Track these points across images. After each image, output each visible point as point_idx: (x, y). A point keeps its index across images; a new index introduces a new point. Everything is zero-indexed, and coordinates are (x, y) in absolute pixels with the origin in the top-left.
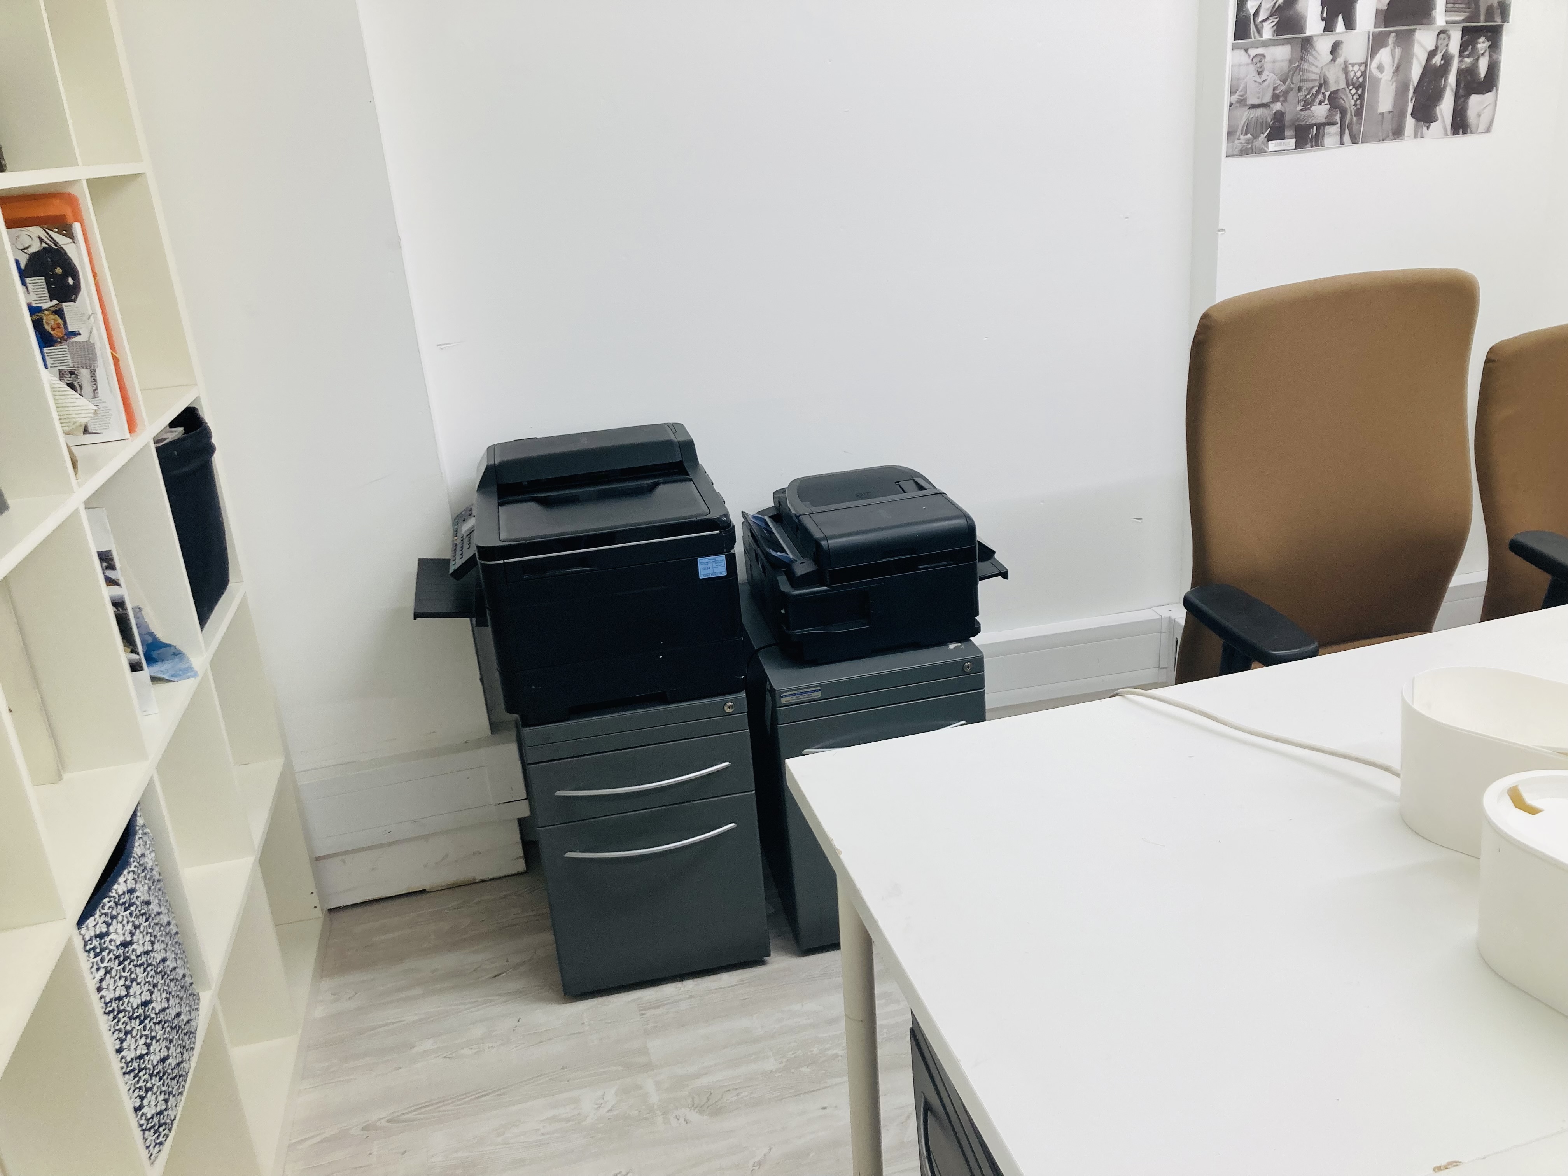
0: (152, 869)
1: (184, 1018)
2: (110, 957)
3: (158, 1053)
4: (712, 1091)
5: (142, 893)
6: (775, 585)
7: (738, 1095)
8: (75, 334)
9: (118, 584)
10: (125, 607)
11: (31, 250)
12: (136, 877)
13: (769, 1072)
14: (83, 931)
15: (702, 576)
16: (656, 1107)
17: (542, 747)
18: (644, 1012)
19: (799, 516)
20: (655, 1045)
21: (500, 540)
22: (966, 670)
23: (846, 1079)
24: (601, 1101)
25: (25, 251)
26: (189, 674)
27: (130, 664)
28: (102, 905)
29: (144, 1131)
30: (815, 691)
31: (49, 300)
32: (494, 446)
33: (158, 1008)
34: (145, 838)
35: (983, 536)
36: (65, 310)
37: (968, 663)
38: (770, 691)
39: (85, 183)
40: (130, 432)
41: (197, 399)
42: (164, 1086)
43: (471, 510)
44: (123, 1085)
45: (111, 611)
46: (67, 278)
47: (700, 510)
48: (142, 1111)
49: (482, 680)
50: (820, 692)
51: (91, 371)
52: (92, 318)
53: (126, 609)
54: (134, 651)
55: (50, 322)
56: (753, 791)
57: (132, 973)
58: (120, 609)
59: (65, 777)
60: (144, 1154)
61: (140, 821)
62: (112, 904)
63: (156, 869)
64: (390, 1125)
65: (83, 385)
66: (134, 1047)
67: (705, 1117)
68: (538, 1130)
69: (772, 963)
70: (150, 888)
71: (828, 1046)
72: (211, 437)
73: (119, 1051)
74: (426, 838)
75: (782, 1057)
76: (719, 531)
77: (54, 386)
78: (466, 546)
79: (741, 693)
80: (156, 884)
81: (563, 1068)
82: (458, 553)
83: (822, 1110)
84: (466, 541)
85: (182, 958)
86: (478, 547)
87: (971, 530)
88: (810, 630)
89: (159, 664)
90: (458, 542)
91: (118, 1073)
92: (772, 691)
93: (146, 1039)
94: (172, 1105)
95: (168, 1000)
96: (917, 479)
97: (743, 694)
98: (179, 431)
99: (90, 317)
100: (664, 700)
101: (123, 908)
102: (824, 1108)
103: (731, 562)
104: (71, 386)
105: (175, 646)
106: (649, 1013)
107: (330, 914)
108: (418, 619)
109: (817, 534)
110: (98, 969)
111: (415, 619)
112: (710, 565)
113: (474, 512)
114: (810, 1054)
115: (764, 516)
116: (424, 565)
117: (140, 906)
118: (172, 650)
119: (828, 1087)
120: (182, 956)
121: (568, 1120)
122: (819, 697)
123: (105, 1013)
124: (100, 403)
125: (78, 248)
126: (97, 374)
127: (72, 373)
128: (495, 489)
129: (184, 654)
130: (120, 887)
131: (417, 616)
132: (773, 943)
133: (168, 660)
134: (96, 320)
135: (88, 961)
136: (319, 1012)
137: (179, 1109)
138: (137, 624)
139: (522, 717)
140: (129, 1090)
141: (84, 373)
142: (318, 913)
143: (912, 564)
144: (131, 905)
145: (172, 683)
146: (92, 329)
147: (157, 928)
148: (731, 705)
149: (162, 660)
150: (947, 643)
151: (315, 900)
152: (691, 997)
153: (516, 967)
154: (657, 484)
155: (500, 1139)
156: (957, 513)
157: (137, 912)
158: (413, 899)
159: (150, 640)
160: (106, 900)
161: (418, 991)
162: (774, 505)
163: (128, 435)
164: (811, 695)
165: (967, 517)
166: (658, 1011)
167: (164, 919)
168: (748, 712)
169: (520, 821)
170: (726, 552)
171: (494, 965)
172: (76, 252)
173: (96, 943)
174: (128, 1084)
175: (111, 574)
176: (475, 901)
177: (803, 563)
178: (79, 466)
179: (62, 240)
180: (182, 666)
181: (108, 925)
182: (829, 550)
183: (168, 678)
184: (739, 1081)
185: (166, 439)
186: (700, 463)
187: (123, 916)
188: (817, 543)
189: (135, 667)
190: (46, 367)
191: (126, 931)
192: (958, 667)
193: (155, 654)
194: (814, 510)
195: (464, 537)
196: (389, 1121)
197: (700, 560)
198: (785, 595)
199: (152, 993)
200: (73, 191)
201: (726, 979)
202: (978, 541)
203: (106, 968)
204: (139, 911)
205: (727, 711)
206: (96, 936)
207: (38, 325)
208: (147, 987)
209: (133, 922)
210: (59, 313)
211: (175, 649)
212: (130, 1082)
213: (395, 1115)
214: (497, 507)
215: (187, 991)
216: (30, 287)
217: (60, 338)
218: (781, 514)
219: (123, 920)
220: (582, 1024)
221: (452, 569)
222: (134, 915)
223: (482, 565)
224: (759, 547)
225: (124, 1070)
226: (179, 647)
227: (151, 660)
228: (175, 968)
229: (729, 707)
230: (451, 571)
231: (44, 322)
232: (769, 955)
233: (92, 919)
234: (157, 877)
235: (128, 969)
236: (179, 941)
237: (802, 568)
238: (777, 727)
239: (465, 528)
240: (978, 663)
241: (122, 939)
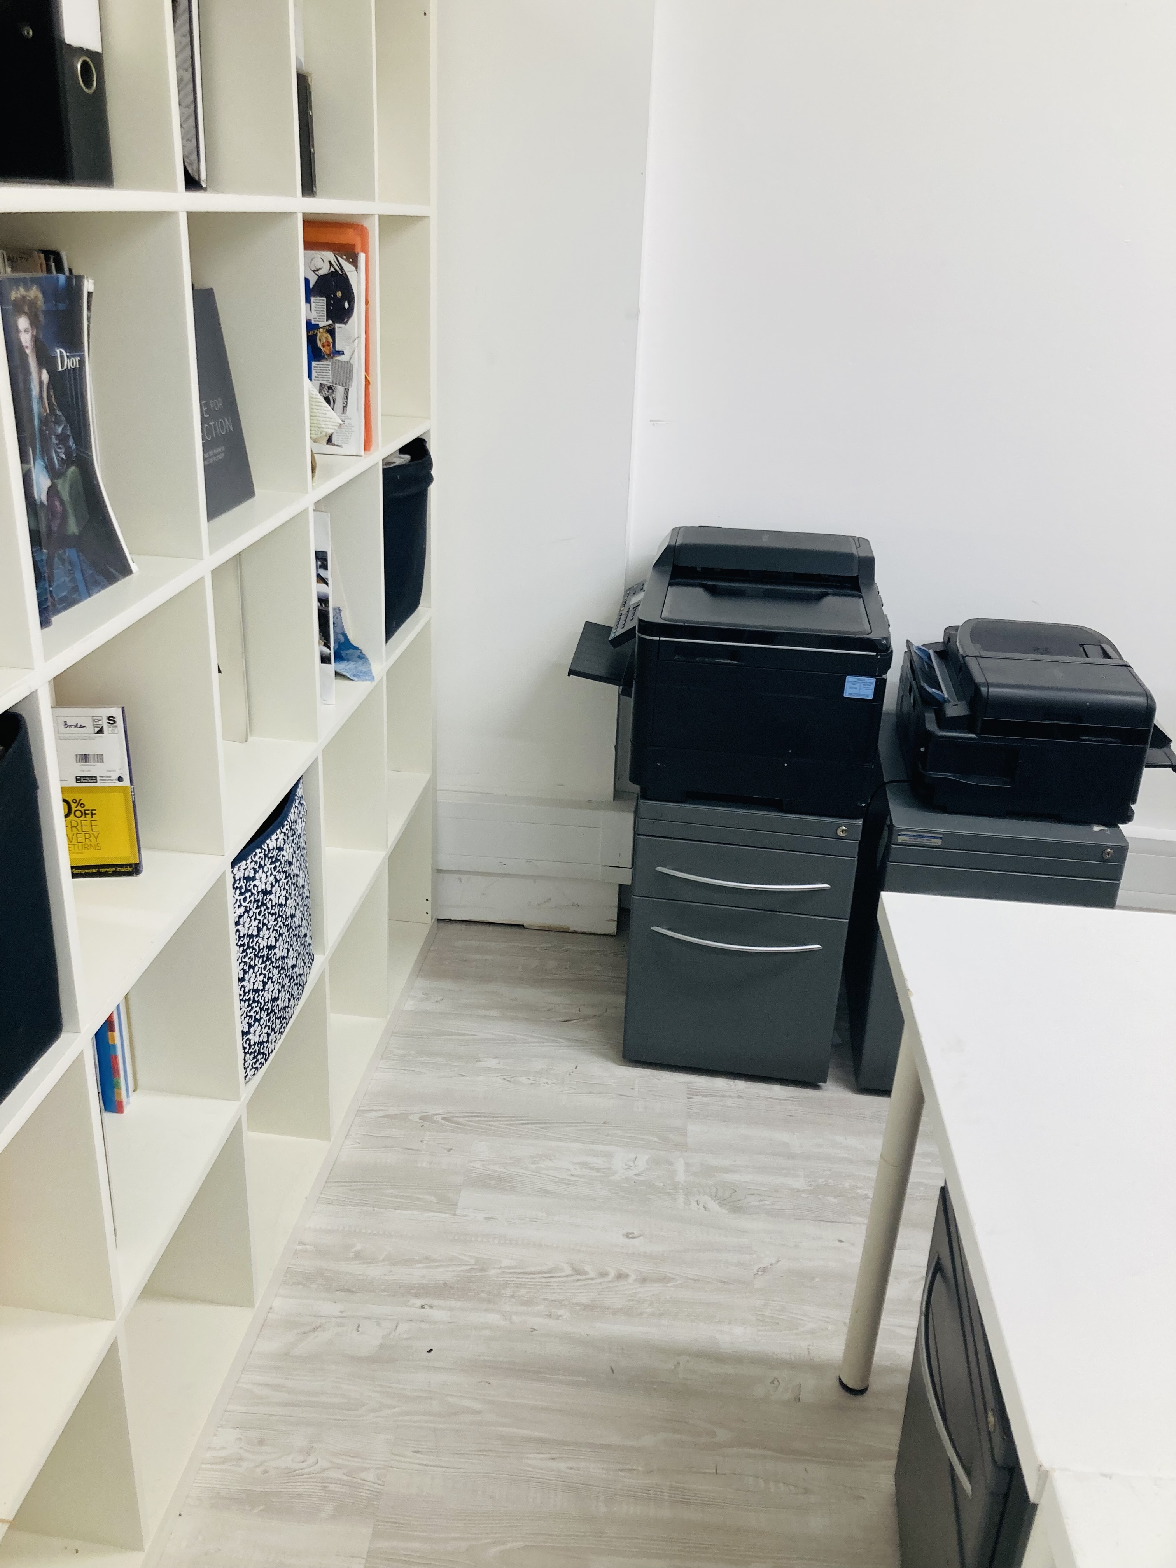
0: (300, 836)
1: (298, 970)
2: (251, 899)
3: (270, 993)
4: (736, 1190)
5: (287, 854)
6: (921, 721)
7: (760, 1201)
8: (341, 353)
9: (326, 583)
10: (327, 605)
11: (321, 273)
12: (286, 838)
13: (796, 1190)
14: (235, 871)
15: (847, 694)
16: (680, 1186)
17: (654, 822)
18: (691, 1096)
19: (965, 657)
20: (695, 1130)
21: (661, 617)
22: (1105, 858)
23: (866, 1221)
24: (632, 1164)
25: (317, 272)
26: (367, 678)
27: (321, 656)
28: (254, 853)
29: (245, 1053)
30: (935, 837)
31: (326, 320)
32: (678, 529)
33: (279, 954)
34: (301, 808)
35: (1161, 720)
36: (337, 330)
37: (1109, 850)
38: (888, 826)
39: (377, 217)
40: (365, 449)
41: (427, 432)
42: (269, 1022)
43: (643, 585)
44: (238, 1009)
45: (315, 605)
46: (345, 301)
47: (860, 628)
48: (248, 1036)
49: (616, 747)
50: (940, 840)
51: (345, 389)
52: (356, 341)
53: (328, 607)
54: (327, 645)
55: (322, 338)
56: (847, 919)
57: (265, 918)
58: (324, 606)
59: (250, 739)
60: (242, 1073)
61: (300, 792)
62: (262, 855)
63: (303, 838)
64: (443, 1122)
65: (336, 402)
66: (253, 981)
67: (724, 1211)
68: (569, 1170)
69: (825, 1090)
70: (294, 852)
71: (860, 1185)
72: (431, 468)
73: (241, 980)
74: (535, 878)
75: (813, 1181)
76: (875, 654)
77: (312, 396)
78: (630, 617)
79: (858, 820)
80: (301, 851)
81: (604, 1123)
82: (622, 622)
83: (837, 1242)
84: (631, 614)
85: (307, 920)
86: (640, 620)
87: (1149, 711)
88: (948, 776)
89: (345, 662)
90: (624, 612)
91: (237, 999)
92: (891, 827)
93: (264, 977)
94: (272, 1040)
95: (288, 951)
96: (1104, 646)
97: (860, 822)
98: (407, 458)
99: (355, 340)
100: (779, 807)
101: (270, 861)
102: (840, 1241)
103: (880, 687)
104: (327, 399)
105: (361, 651)
106: (696, 1099)
107: (438, 922)
108: (571, 676)
109: (979, 678)
110: (240, 906)
111: (569, 675)
112: (857, 685)
113: (645, 588)
114: (840, 1186)
115: (929, 649)
116: (590, 628)
117: (283, 864)
118: (358, 653)
119: (851, 1223)
120: (307, 918)
121: (598, 1170)
122: (939, 845)
123: (237, 945)
124: (346, 419)
125: (359, 276)
126: (350, 393)
127: (330, 388)
128: (669, 569)
129: (367, 659)
130: (271, 843)
131: (571, 672)
132: (831, 1072)
133: (353, 661)
134: (359, 343)
135: (234, 897)
136: (409, 1005)
137: (278, 1044)
138: (334, 623)
139: (642, 789)
140: (241, 1016)
141: (340, 389)
142: (428, 919)
143: (1074, 733)
144: (277, 860)
145: (351, 682)
146: (354, 351)
147: (293, 887)
148: (845, 830)
149: (348, 660)
150: (1093, 824)
151: (428, 907)
152: (740, 1097)
153: (585, 1018)
154: (825, 595)
155: (533, 1166)
156: (1139, 690)
157: (280, 868)
158: (509, 930)
159: (342, 640)
160: (258, 850)
161: (494, 1013)
162: (943, 641)
163: (362, 452)
164: (930, 840)
165: (1148, 695)
166: (705, 1099)
167: (301, 882)
168: (860, 842)
169: (621, 886)
170: (878, 676)
171: (565, 1011)
172: (356, 279)
173: (243, 884)
174: (242, 1010)
175: (322, 572)
176: (564, 949)
177: (957, 705)
178: (317, 471)
179: (348, 267)
180: (363, 669)
181: (256, 872)
182: (988, 697)
183: (349, 677)
184: (764, 1189)
185: (394, 463)
186: (875, 582)
187: (268, 868)
188: (976, 687)
189: (325, 659)
190: (310, 377)
191: (268, 881)
192: (1098, 852)
193: (343, 653)
194: (984, 654)
195: (630, 609)
196: (443, 1119)
197: (849, 679)
198: (929, 734)
199: (277, 940)
200: (366, 224)
201: (777, 1090)
202: (1154, 724)
203: (246, 907)
204: (282, 868)
205: (840, 835)
206: (244, 878)
207: (312, 340)
208: (274, 934)
209: (275, 875)
210: (332, 332)
211: (361, 653)
212: (244, 1009)
213: (449, 1115)
214: (667, 587)
215: (305, 949)
216: (313, 305)
217: (327, 355)
218: (948, 652)
219: (267, 872)
220: (632, 1089)
221: (612, 636)
222: (277, 870)
223: (640, 637)
224: (915, 679)
225: (241, 998)
226: (364, 652)
227: (339, 657)
228: (299, 926)
229: (842, 831)
230: (610, 638)
231: (318, 338)
232: (825, 1082)
233: (244, 862)
234: (303, 844)
235: (262, 914)
236: (308, 905)
237: (955, 709)
238: (886, 864)
239: (634, 600)
240: (1121, 852)
241: (264, 887)
